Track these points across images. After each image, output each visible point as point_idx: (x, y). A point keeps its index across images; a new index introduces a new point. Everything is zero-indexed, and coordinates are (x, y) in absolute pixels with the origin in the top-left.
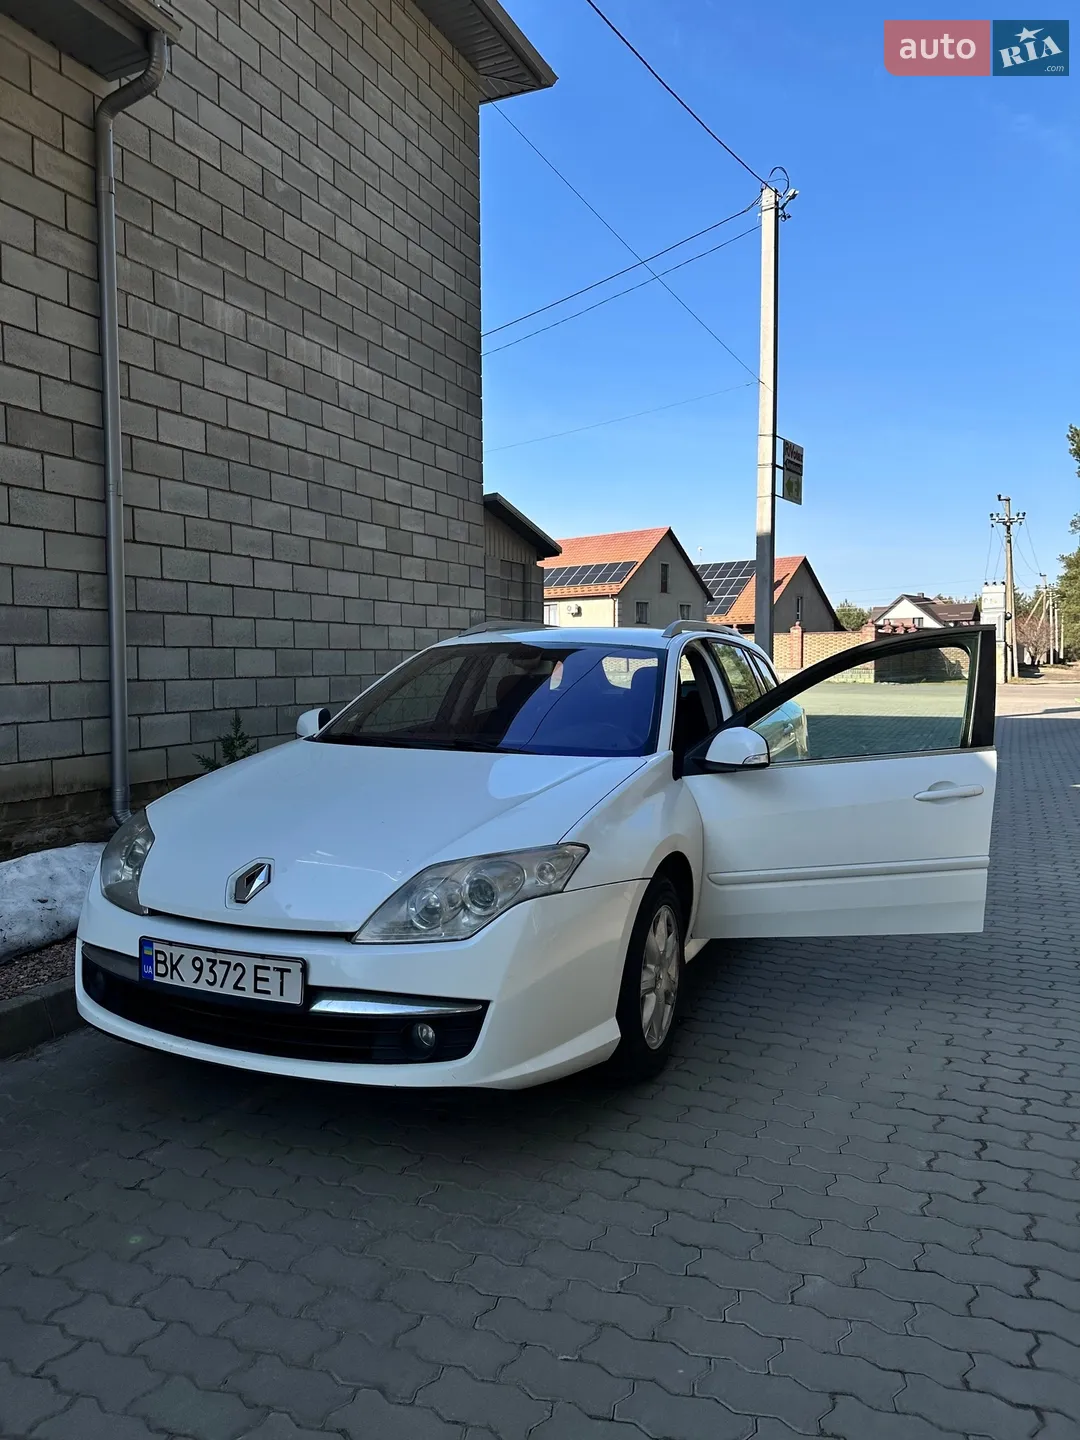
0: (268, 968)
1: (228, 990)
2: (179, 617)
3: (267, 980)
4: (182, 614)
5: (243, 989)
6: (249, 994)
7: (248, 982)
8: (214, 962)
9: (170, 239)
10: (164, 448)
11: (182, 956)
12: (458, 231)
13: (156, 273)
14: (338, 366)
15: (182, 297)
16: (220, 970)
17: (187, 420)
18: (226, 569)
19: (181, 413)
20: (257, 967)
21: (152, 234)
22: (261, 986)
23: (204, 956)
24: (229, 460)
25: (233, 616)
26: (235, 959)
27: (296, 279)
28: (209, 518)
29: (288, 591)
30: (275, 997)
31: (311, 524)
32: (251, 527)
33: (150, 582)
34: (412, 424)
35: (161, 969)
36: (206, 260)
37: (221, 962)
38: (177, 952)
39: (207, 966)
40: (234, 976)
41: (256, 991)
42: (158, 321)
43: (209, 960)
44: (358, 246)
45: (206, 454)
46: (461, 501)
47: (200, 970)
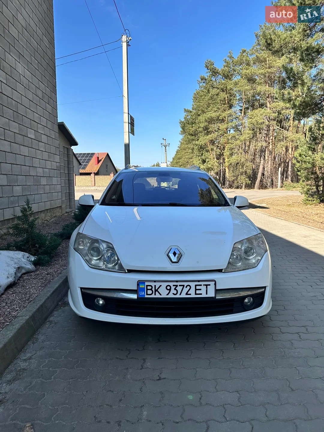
0: (201, 285)
1: (183, 295)
3: (200, 290)
5: (190, 294)
6: (193, 295)
7: (192, 291)
8: (177, 286)
11: (161, 286)
12: (49, 27)
14: (20, 68)
16: (179, 289)
20: (196, 286)
22: (198, 292)
23: (171, 284)
26: (186, 284)
29: (9, 152)
30: (204, 295)
31: (15, 127)
35: (149, 292)
37: (180, 286)
38: (158, 285)
39: (173, 288)
40: (186, 290)
41: (196, 294)
43: (174, 285)
44: (24, 24)
47: (170, 290)
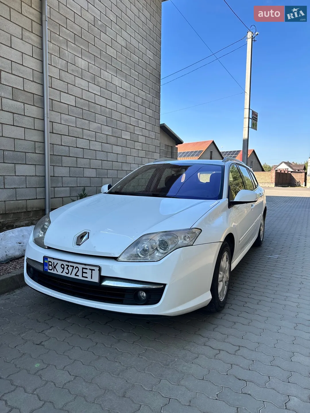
0: (87, 269)
1: (73, 276)
2: (67, 157)
3: (86, 273)
4: (68, 156)
5: (78, 276)
6: (80, 277)
7: (80, 273)
8: (68, 266)
9: (65, 38)
10: (62, 104)
12: (154, 41)
13: (60, 48)
14: (117, 81)
15: (68, 56)
16: (70, 269)
17: (70, 95)
18: (81, 143)
19: (68, 93)
20: (83, 268)
21: (59, 35)
22: (84, 275)
23: (65, 263)
24: (82, 109)
25: (83, 158)
26: (75, 265)
27: (104, 53)
28: (76, 127)
29: (100, 151)
30: (89, 279)
31: (108, 130)
32: (89, 130)
33: (58, 146)
34: (139, 100)
35: (50, 268)
36: (76, 45)
37: (71, 266)
38: (56, 262)
39: (66, 267)
40: (75, 271)
41: (83, 277)
42: (61, 63)
43: (66, 265)
44: (124, 44)
45: (75, 106)
46: (153, 126)
47: (63, 268)
